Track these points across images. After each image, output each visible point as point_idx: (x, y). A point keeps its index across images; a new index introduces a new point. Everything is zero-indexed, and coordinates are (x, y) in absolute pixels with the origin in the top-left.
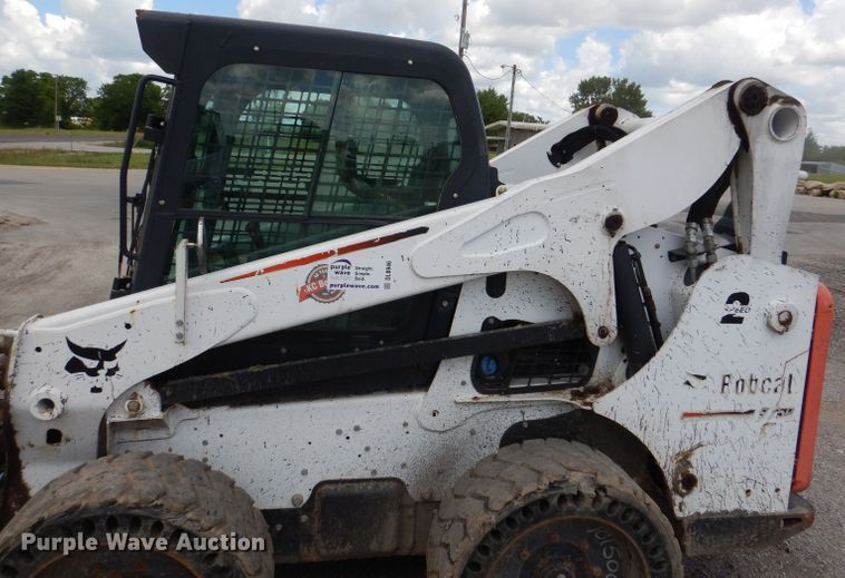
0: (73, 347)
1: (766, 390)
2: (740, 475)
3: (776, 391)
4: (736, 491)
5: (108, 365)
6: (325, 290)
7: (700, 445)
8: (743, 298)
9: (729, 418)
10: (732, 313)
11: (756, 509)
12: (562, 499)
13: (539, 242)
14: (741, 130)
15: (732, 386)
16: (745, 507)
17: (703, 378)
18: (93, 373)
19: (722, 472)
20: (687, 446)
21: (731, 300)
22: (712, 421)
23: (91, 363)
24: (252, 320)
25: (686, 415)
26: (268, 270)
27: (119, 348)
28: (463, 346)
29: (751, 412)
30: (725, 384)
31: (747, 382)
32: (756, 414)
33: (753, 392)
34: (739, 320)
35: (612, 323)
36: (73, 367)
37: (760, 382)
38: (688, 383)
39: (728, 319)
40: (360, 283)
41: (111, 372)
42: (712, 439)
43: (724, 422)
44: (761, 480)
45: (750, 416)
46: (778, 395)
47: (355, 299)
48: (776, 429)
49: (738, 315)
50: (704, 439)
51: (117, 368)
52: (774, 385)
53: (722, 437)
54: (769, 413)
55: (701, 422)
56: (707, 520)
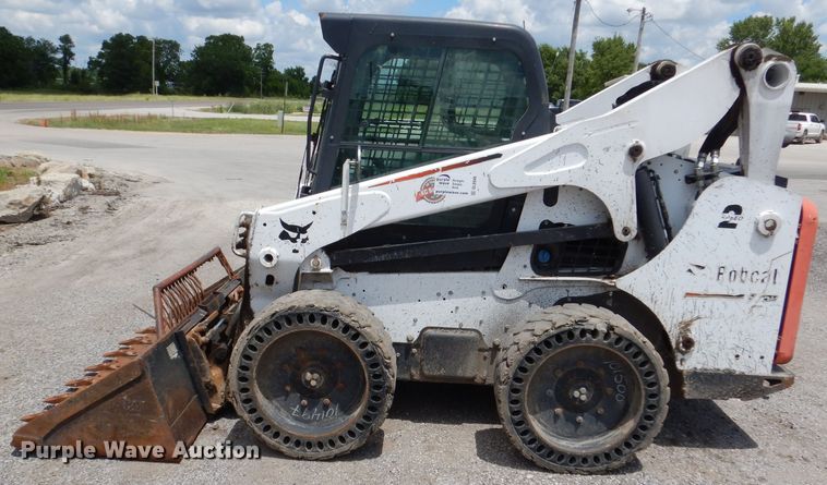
0: (284, 224)
1: (754, 280)
2: (730, 343)
3: (763, 281)
4: (727, 354)
5: (303, 236)
6: (432, 194)
7: (698, 318)
8: (737, 209)
9: (724, 299)
10: (728, 220)
11: (743, 370)
12: (583, 332)
13: (580, 165)
14: (740, 82)
15: (726, 275)
16: (734, 367)
17: (703, 268)
18: (294, 240)
19: (716, 340)
20: (688, 318)
21: (727, 210)
22: (709, 301)
23: (293, 235)
24: (386, 213)
25: (688, 294)
26: (397, 180)
27: (308, 226)
28: (526, 238)
29: (741, 296)
30: (720, 274)
31: (739, 273)
32: (746, 298)
33: (743, 281)
34: (734, 226)
35: (633, 225)
36: (284, 236)
37: (749, 274)
38: (690, 271)
39: (724, 225)
40: (455, 190)
41: (304, 241)
42: (708, 314)
43: (718, 302)
44: (748, 348)
45: (740, 299)
46: (764, 284)
47: (452, 201)
48: (762, 311)
49: (732, 222)
50: (702, 314)
51: (307, 239)
52: (761, 277)
53: (716, 314)
54: (756, 298)
55: (700, 301)
56: (701, 374)
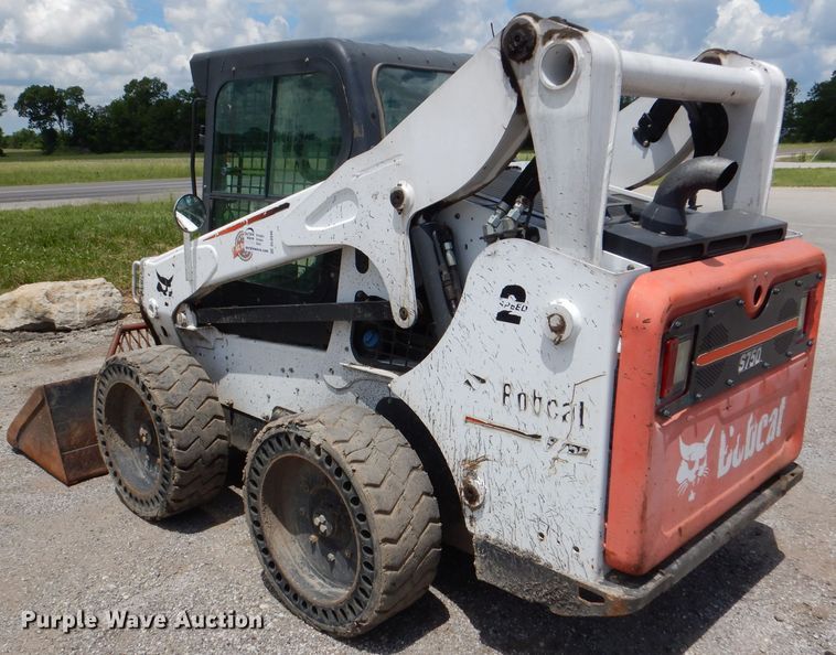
0: (159, 276)
1: (553, 415)
2: (531, 511)
3: (564, 418)
4: (527, 528)
5: (169, 289)
6: (243, 250)
7: (485, 459)
8: (519, 293)
9: (514, 437)
10: (508, 309)
11: (551, 561)
13: (352, 219)
14: (515, 84)
15: (513, 399)
16: (538, 552)
17: (483, 381)
18: (164, 293)
19: (510, 499)
20: (472, 455)
21: (507, 292)
22: (497, 434)
23: (164, 287)
24: (215, 270)
25: (469, 419)
26: (220, 234)
27: (171, 279)
29: (536, 437)
30: (505, 395)
31: (530, 398)
32: (544, 441)
33: (537, 414)
34: (516, 320)
35: (411, 305)
36: (159, 288)
37: (545, 402)
38: (467, 382)
39: (504, 316)
40: (259, 247)
41: (170, 294)
42: (497, 457)
43: (510, 439)
44: (554, 527)
45: (535, 443)
46: (566, 426)
48: (569, 468)
49: (514, 312)
50: (490, 454)
52: (562, 411)
53: (507, 458)
54: (558, 445)
55: (486, 432)
56: (493, 546)
